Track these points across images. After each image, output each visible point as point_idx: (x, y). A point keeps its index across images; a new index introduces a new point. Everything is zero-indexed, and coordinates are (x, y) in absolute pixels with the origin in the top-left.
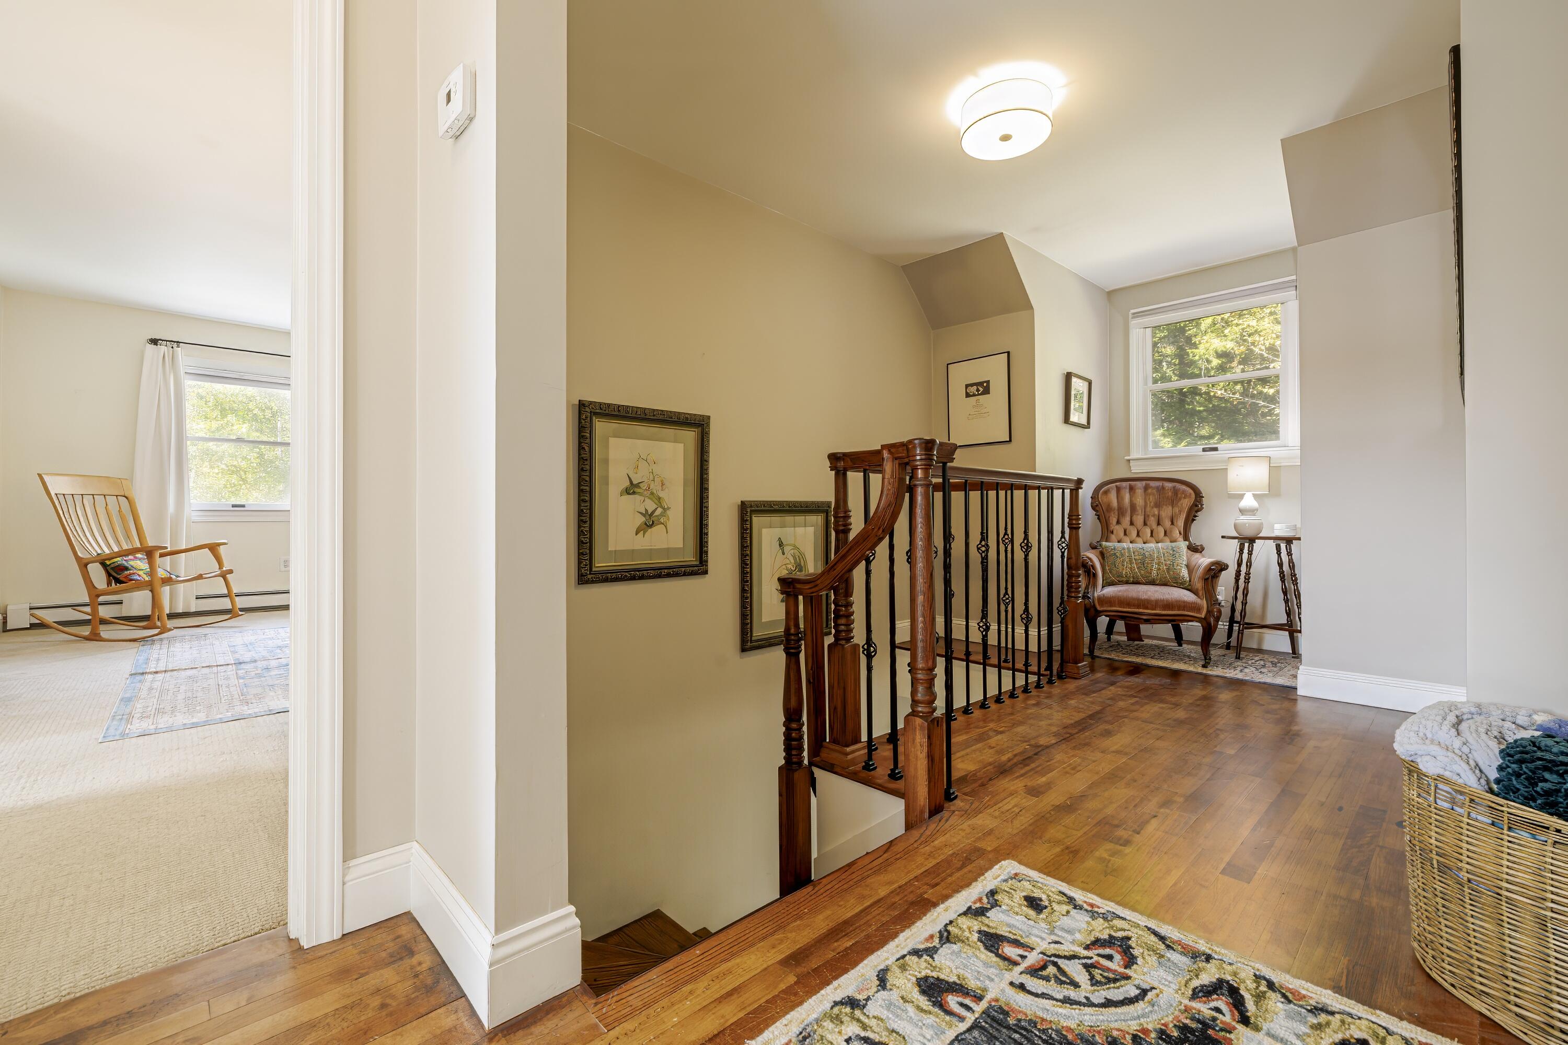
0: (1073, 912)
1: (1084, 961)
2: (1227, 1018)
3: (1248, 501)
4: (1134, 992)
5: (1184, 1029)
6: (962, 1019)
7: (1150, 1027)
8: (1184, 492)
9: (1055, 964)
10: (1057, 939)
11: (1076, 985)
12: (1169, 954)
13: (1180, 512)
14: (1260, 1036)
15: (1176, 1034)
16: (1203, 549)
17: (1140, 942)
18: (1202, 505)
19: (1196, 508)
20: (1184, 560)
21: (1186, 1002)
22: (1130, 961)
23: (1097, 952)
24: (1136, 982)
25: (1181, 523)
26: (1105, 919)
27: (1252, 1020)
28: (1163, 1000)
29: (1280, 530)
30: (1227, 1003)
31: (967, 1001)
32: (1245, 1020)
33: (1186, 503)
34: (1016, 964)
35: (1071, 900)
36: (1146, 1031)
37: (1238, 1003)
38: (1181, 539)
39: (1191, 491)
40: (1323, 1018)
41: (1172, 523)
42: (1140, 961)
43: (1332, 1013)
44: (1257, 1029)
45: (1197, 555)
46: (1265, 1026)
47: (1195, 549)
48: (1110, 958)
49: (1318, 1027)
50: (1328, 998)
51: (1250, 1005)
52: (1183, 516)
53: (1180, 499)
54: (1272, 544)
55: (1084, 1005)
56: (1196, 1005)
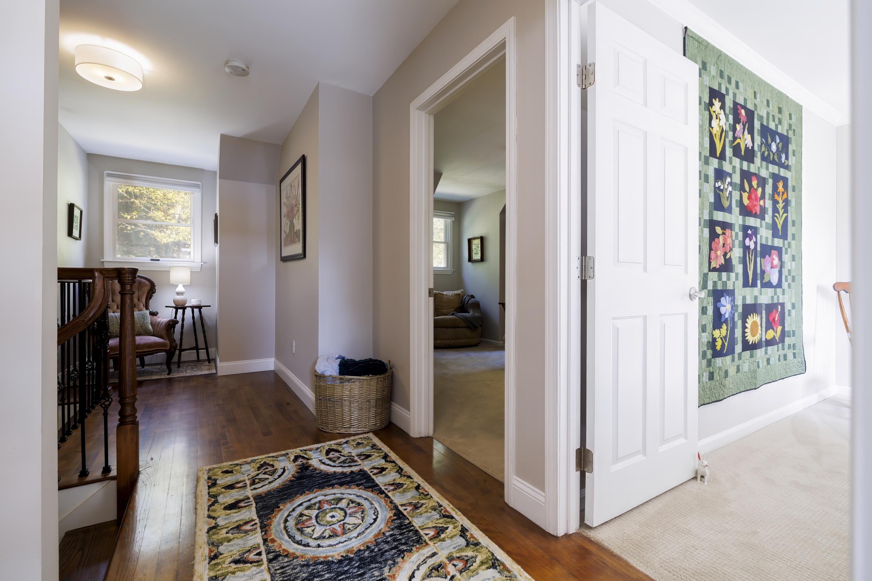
0: (242, 466)
1: (262, 473)
2: (305, 461)
3: (180, 288)
4: (282, 470)
5: (300, 469)
6: (252, 505)
7: (293, 473)
8: (144, 283)
9: (256, 479)
10: (248, 474)
11: (268, 479)
12: (278, 459)
13: (143, 294)
14: (314, 460)
15: (300, 471)
16: (157, 313)
17: (269, 461)
18: (155, 290)
19: (152, 292)
20: (149, 321)
21: (294, 464)
22: (273, 466)
23: (262, 469)
24: (280, 468)
25: (144, 300)
26: (253, 462)
27: (309, 458)
28: (289, 467)
29: (194, 302)
30: (301, 459)
31: (246, 501)
32: (308, 459)
33: (146, 289)
34: (246, 486)
35: (237, 465)
36: (293, 475)
37: (303, 458)
38: (144, 309)
39: (147, 283)
40: (319, 450)
41: (139, 300)
42: (274, 464)
43: (320, 448)
44: (312, 459)
45: (155, 317)
46: (312, 457)
47: (154, 314)
48: (267, 468)
49: (320, 452)
50: (316, 446)
51: (306, 456)
52: (145, 297)
53: (143, 287)
54: (190, 309)
55: (275, 480)
56: (297, 463)
